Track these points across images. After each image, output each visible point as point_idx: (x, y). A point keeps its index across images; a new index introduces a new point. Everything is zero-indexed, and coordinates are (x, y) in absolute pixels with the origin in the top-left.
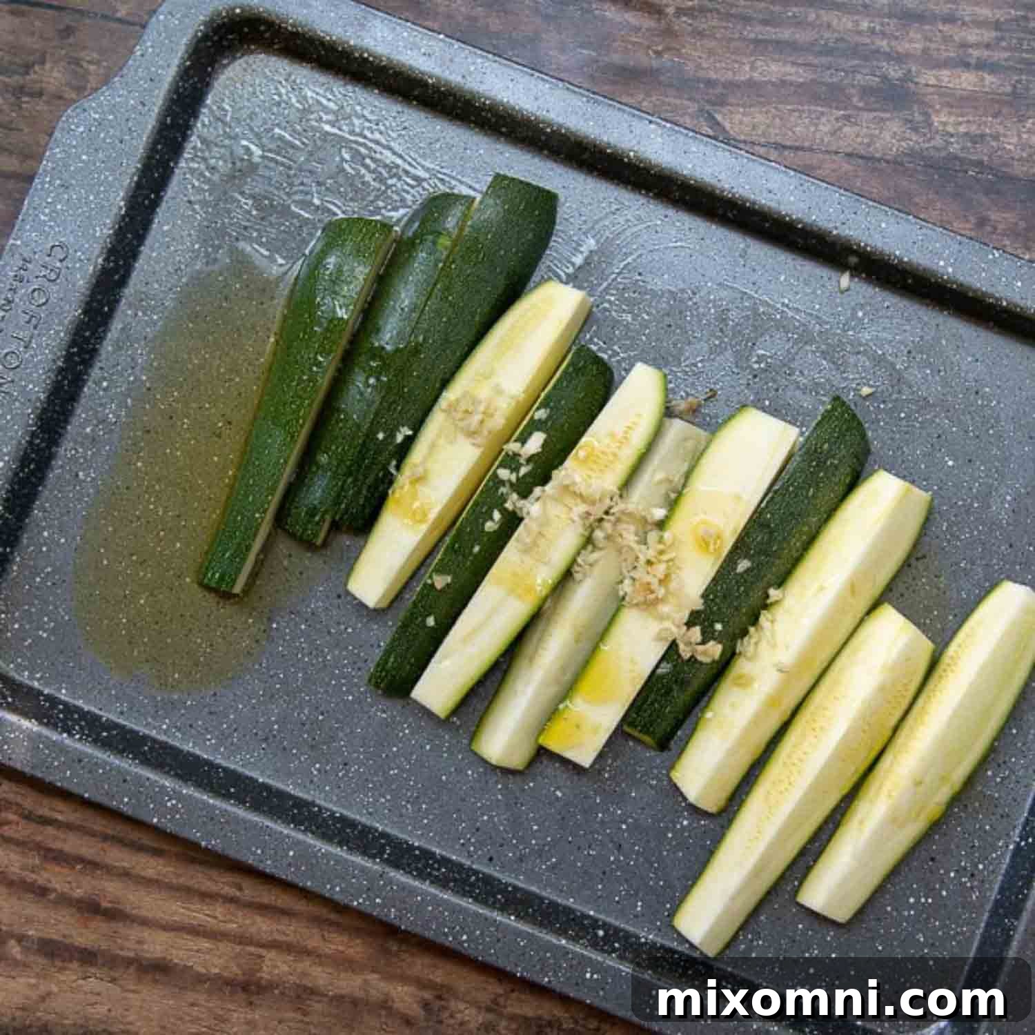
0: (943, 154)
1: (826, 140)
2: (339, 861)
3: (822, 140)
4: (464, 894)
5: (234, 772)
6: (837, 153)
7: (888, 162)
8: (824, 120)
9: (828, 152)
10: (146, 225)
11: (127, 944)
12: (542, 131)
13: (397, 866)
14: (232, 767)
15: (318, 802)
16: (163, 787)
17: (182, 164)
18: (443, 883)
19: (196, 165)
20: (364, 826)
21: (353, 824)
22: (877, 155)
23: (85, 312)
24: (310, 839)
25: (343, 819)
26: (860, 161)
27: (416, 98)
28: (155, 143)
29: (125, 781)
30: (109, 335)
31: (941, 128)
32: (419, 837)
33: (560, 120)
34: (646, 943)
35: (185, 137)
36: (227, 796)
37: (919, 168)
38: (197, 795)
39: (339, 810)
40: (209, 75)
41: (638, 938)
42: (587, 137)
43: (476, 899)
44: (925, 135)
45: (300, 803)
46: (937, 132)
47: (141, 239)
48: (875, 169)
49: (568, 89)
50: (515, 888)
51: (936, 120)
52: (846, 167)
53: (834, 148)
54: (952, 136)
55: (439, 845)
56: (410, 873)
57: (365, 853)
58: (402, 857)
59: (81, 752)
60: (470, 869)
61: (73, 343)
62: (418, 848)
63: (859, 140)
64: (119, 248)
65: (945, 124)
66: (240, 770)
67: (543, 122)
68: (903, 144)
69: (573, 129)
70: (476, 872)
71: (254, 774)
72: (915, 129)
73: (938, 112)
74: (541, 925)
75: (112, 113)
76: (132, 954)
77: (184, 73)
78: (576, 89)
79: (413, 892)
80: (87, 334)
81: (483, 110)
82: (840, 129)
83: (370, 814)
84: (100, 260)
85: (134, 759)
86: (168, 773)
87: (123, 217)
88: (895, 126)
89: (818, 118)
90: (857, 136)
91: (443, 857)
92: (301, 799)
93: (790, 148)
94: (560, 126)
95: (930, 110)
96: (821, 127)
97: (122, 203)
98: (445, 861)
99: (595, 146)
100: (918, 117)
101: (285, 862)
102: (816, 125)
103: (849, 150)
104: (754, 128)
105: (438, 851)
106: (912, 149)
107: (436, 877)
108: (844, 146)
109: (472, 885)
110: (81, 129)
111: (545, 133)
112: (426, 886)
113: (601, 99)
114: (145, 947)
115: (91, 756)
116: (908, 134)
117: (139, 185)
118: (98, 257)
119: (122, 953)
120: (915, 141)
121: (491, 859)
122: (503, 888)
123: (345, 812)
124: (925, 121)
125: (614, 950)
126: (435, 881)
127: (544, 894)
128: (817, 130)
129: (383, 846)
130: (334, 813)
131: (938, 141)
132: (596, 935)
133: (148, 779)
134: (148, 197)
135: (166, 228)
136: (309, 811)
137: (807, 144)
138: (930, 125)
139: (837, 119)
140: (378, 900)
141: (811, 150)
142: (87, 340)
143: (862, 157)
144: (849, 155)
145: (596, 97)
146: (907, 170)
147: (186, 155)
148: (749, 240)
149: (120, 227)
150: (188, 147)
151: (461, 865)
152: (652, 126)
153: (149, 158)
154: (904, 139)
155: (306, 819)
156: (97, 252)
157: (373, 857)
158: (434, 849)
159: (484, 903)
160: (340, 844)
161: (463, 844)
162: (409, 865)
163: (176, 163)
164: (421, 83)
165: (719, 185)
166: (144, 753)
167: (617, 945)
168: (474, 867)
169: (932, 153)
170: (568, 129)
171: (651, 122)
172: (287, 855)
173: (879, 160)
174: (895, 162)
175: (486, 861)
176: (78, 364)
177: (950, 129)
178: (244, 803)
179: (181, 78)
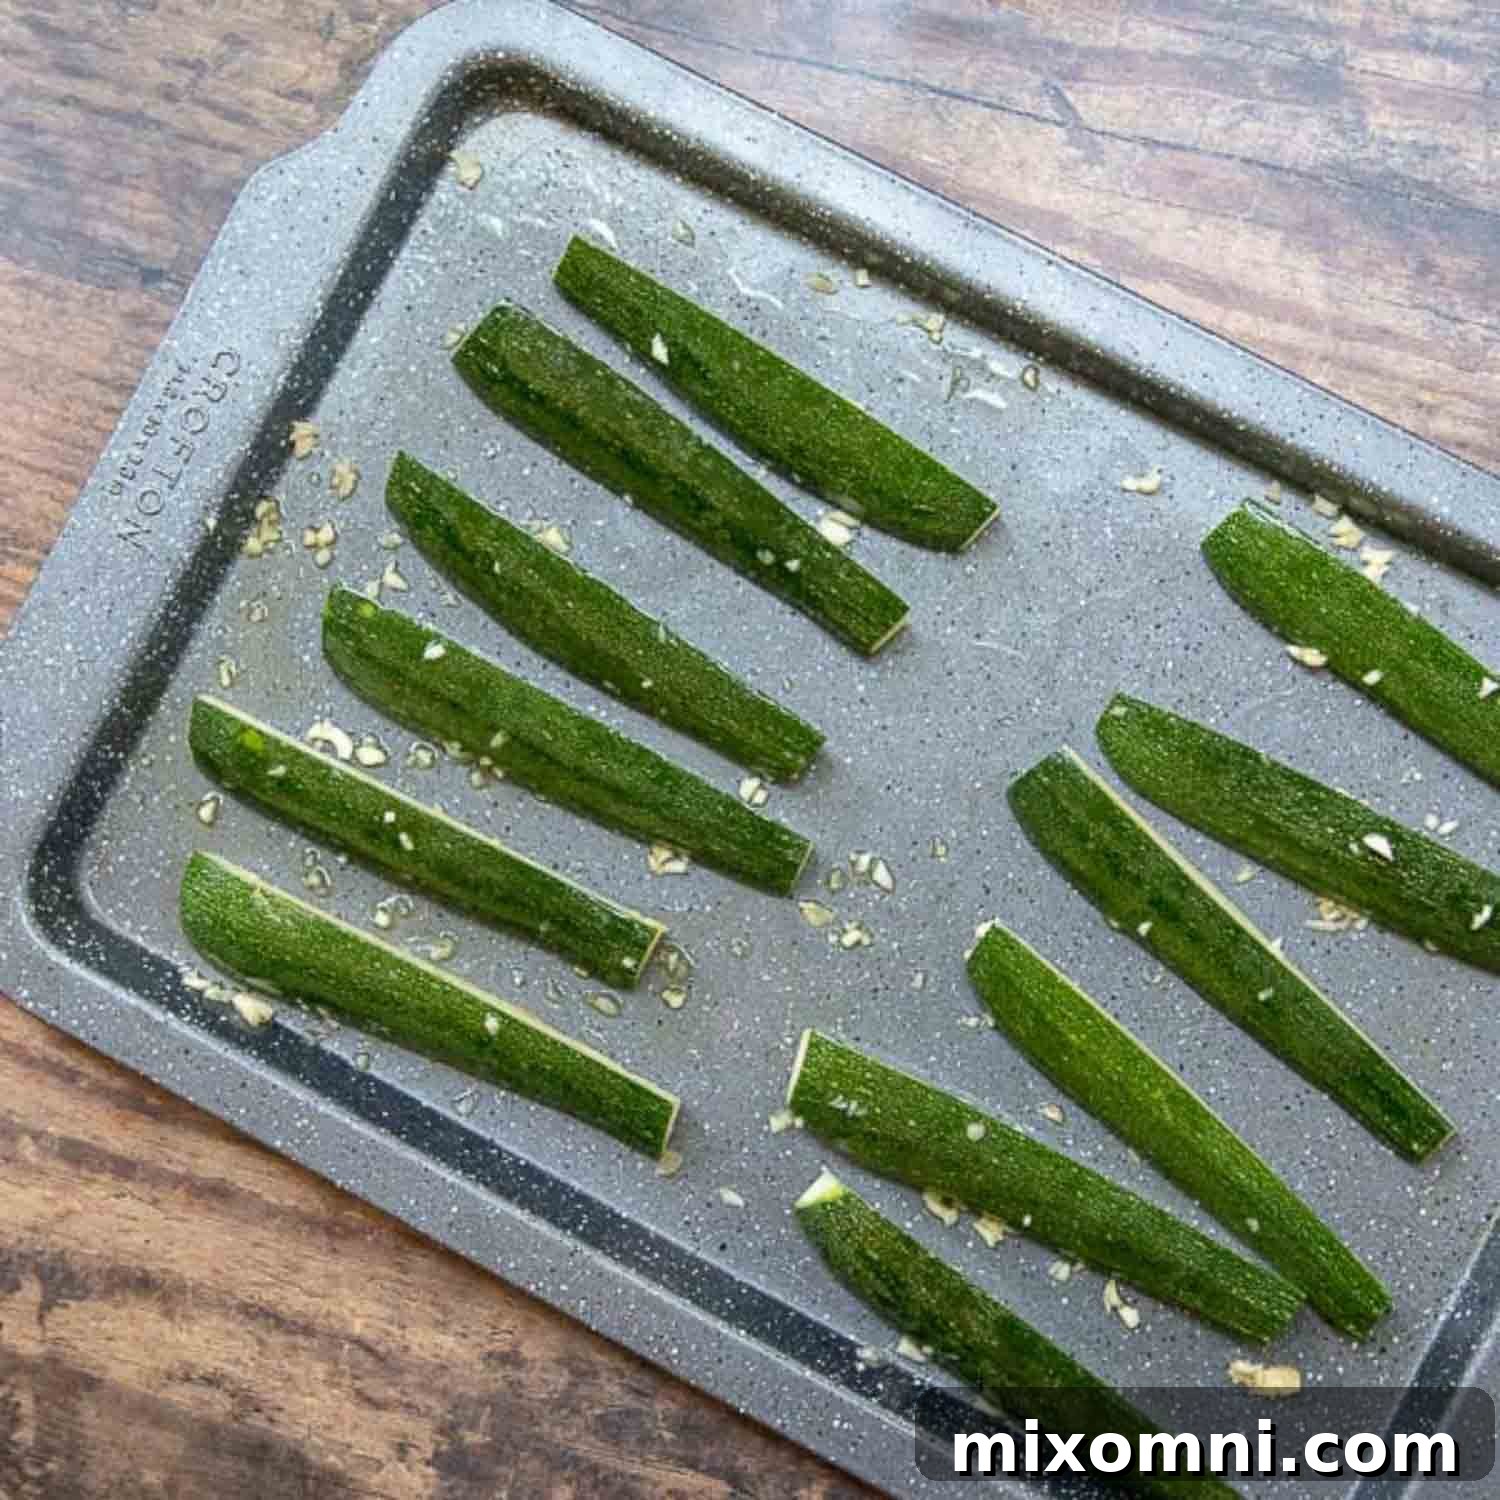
0: (1379, 169)
1: (1216, 138)
2: (518, 1227)
3: (1211, 138)
4: (681, 1292)
5: (389, 1088)
6: (1229, 157)
7: (1300, 174)
8: (1216, 109)
9: (1216, 155)
10: (348, 334)
11: (177, 1156)
12: (898, 260)
13: (595, 1242)
14: (389, 1081)
15: (498, 1142)
16: (293, 1100)
17: (405, 253)
18: (652, 1272)
19: (423, 257)
20: (557, 1182)
21: (542, 1178)
22: (1287, 165)
23: (254, 447)
24: (481, 1193)
25: (529, 1169)
26: (1262, 170)
27: (731, 195)
28: (372, 224)
29: (244, 1085)
30: (284, 478)
31: (1378, 133)
32: (629, 1207)
33: (925, 249)
34: (921, 1387)
35: (412, 219)
36: (377, 1122)
37: (1343, 187)
38: (337, 1115)
39: (525, 1157)
40: (453, 136)
41: (911, 1379)
42: (959, 274)
43: (695, 1301)
44: (1355, 141)
45: (474, 1141)
46: (1373, 138)
47: (338, 351)
48: (1280, 184)
49: (941, 206)
50: (751, 1289)
51: (1374, 121)
52: (1241, 177)
53: (1226, 151)
54: (1392, 144)
55: (654, 1220)
56: (611, 1255)
57: (553, 1220)
58: (603, 1232)
59: (190, 1040)
60: (692, 1257)
61: (235, 487)
62: (625, 1221)
63: (1262, 141)
64: (308, 364)
65: (1385, 127)
66: (399, 1087)
67: (902, 247)
68: (1324, 152)
69: (942, 261)
70: (700, 1264)
71: (416, 1094)
72: (1342, 133)
73: (1377, 110)
74: (781, 1346)
75: (316, 178)
76: (181, 1170)
77: (420, 134)
78: (952, 207)
79: (612, 1281)
80: (255, 475)
81: (820, 222)
82: (1238, 123)
83: (567, 1167)
84: (281, 379)
85: (259, 1057)
86: (302, 1081)
87: (318, 322)
88: (1314, 126)
89: (1209, 107)
90: (1261, 135)
91: (658, 1237)
92: (476, 1137)
93: (1166, 145)
94: (924, 256)
95: (1366, 108)
96: (1210, 120)
97: (319, 304)
98: (660, 1243)
99: (969, 288)
100: (1349, 116)
101: (446, 1219)
102: (1204, 116)
103: (1249, 155)
104: (1118, 114)
105: (653, 1228)
106: (1334, 159)
107: (645, 1264)
108: (1241, 147)
109: (694, 1281)
110: (274, 197)
111: (903, 264)
112: (632, 1276)
113: (984, 223)
114: (201, 1162)
115: (202, 1048)
116: (1332, 137)
117: (344, 282)
118: (278, 374)
119: (169, 1167)
120: (1339, 148)
121: (723, 1247)
122: (735, 1288)
123: (533, 1161)
124: (1359, 122)
125: (876, 1393)
126: (644, 1269)
127: (790, 1304)
128: (1204, 124)
129: (579, 1212)
130: (518, 1159)
131: (1372, 152)
132: (854, 1370)
133: (274, 1087)
134: (354, 296)
135: (374, 340)
136: (486, 1155)
137: (1189, 143)
138: (1364, 128)
139: (1234, 111)
140: (564, 1287)
141: (1195, 150)
142: (253, 484)
143: (1265, 165)
144: (1247, 161)
145: (978, 220)
146: (1327, 187)
147: (412, 242)
148: (1171, 436)
149: (313, 336)
150: (416, 230)
151: (680, 1251)
152: (1052, 269)
153: (361, 245)
154: (1326, 145)
155: (479, 1165)
156: (277, 367)
157: (565, 1227)
158: (646, 1225)
159: (706, 1307)
160: (521, 1205)
161: (687, 1223)
162: (611, 1243)
163: (397, 252)
164: (740, 178)
165: (1136, 360)
166: (273, 1051)
167: (880, 1386)
168: (699, 1255)
169: (1363, 166)
170: (933, 261)
171: (1050, 262)
172: (449, 1211)
173: (1288, 171)
174: (1311, 177)
175: (715, 1249)
176: (238, 515)
177: (1392, 136)
178: (398, 1134)
179: (416, 140)
